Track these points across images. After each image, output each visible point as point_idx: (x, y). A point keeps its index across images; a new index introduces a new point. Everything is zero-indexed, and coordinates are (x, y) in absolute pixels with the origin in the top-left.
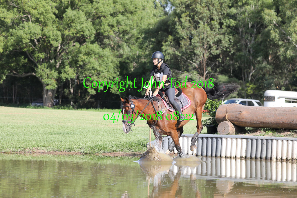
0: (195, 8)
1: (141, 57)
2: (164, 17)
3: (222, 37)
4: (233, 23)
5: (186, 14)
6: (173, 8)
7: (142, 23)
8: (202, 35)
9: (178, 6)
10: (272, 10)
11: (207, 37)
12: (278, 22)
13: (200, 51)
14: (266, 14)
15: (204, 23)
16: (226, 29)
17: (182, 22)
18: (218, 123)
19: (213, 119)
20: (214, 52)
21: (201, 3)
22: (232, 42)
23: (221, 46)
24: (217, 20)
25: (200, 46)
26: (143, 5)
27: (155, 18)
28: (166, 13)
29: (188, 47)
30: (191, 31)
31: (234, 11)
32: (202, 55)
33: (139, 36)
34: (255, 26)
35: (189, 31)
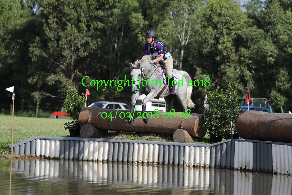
0: (63, 10)
1: (8, 57)
2: (32, 18)
3: (89, 39)
4: (100, 25)
5: (53, 15)
6: (41, 9)
7: (9, 24)
8: (70, 37)
9: (46, 7)
10: (139, 14)
11: (75, 39)
12: (145, 26)
13: (68, 53)
14: (133, 18)
15: (72, 25)
16: (94, 31)
17: (49, 24)
18: (80, 126)
19: (75, 122)
20: (82, 54)
21: (68, 4)
22: (100, 44)
23: (89, 48)
24: (84, 22)
25: (67, 48)
26: (10, 5)
27: (23, 18)
28: (33, 14)
29: (55, 48)
30: (58, 32)
31: (101, 13)
32: (69, 57)
33: (6, 37)
34: (123, 29)
35: (56, 33)
